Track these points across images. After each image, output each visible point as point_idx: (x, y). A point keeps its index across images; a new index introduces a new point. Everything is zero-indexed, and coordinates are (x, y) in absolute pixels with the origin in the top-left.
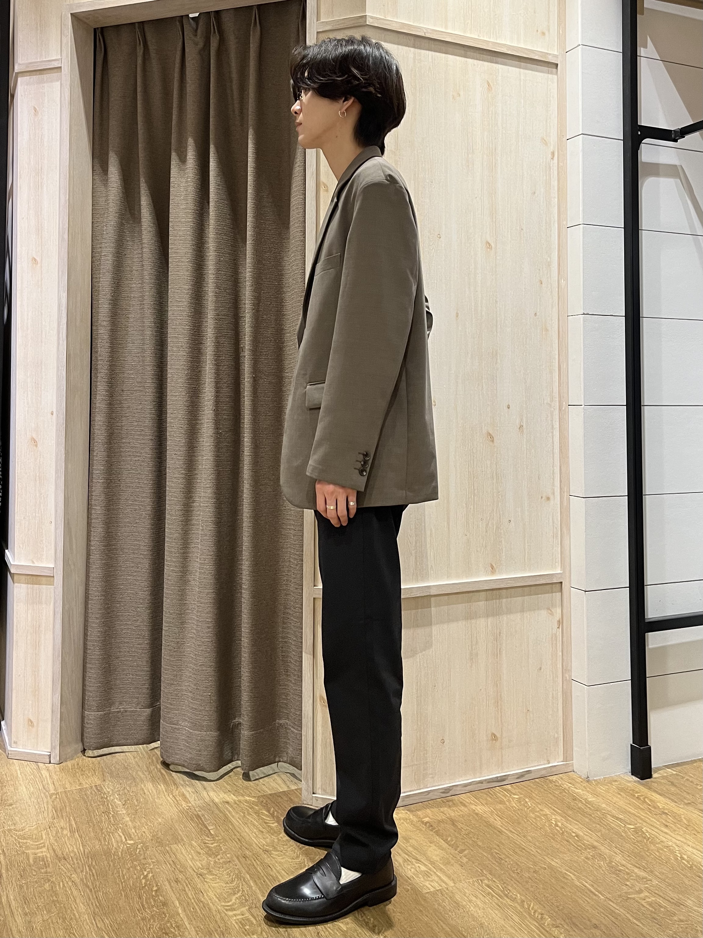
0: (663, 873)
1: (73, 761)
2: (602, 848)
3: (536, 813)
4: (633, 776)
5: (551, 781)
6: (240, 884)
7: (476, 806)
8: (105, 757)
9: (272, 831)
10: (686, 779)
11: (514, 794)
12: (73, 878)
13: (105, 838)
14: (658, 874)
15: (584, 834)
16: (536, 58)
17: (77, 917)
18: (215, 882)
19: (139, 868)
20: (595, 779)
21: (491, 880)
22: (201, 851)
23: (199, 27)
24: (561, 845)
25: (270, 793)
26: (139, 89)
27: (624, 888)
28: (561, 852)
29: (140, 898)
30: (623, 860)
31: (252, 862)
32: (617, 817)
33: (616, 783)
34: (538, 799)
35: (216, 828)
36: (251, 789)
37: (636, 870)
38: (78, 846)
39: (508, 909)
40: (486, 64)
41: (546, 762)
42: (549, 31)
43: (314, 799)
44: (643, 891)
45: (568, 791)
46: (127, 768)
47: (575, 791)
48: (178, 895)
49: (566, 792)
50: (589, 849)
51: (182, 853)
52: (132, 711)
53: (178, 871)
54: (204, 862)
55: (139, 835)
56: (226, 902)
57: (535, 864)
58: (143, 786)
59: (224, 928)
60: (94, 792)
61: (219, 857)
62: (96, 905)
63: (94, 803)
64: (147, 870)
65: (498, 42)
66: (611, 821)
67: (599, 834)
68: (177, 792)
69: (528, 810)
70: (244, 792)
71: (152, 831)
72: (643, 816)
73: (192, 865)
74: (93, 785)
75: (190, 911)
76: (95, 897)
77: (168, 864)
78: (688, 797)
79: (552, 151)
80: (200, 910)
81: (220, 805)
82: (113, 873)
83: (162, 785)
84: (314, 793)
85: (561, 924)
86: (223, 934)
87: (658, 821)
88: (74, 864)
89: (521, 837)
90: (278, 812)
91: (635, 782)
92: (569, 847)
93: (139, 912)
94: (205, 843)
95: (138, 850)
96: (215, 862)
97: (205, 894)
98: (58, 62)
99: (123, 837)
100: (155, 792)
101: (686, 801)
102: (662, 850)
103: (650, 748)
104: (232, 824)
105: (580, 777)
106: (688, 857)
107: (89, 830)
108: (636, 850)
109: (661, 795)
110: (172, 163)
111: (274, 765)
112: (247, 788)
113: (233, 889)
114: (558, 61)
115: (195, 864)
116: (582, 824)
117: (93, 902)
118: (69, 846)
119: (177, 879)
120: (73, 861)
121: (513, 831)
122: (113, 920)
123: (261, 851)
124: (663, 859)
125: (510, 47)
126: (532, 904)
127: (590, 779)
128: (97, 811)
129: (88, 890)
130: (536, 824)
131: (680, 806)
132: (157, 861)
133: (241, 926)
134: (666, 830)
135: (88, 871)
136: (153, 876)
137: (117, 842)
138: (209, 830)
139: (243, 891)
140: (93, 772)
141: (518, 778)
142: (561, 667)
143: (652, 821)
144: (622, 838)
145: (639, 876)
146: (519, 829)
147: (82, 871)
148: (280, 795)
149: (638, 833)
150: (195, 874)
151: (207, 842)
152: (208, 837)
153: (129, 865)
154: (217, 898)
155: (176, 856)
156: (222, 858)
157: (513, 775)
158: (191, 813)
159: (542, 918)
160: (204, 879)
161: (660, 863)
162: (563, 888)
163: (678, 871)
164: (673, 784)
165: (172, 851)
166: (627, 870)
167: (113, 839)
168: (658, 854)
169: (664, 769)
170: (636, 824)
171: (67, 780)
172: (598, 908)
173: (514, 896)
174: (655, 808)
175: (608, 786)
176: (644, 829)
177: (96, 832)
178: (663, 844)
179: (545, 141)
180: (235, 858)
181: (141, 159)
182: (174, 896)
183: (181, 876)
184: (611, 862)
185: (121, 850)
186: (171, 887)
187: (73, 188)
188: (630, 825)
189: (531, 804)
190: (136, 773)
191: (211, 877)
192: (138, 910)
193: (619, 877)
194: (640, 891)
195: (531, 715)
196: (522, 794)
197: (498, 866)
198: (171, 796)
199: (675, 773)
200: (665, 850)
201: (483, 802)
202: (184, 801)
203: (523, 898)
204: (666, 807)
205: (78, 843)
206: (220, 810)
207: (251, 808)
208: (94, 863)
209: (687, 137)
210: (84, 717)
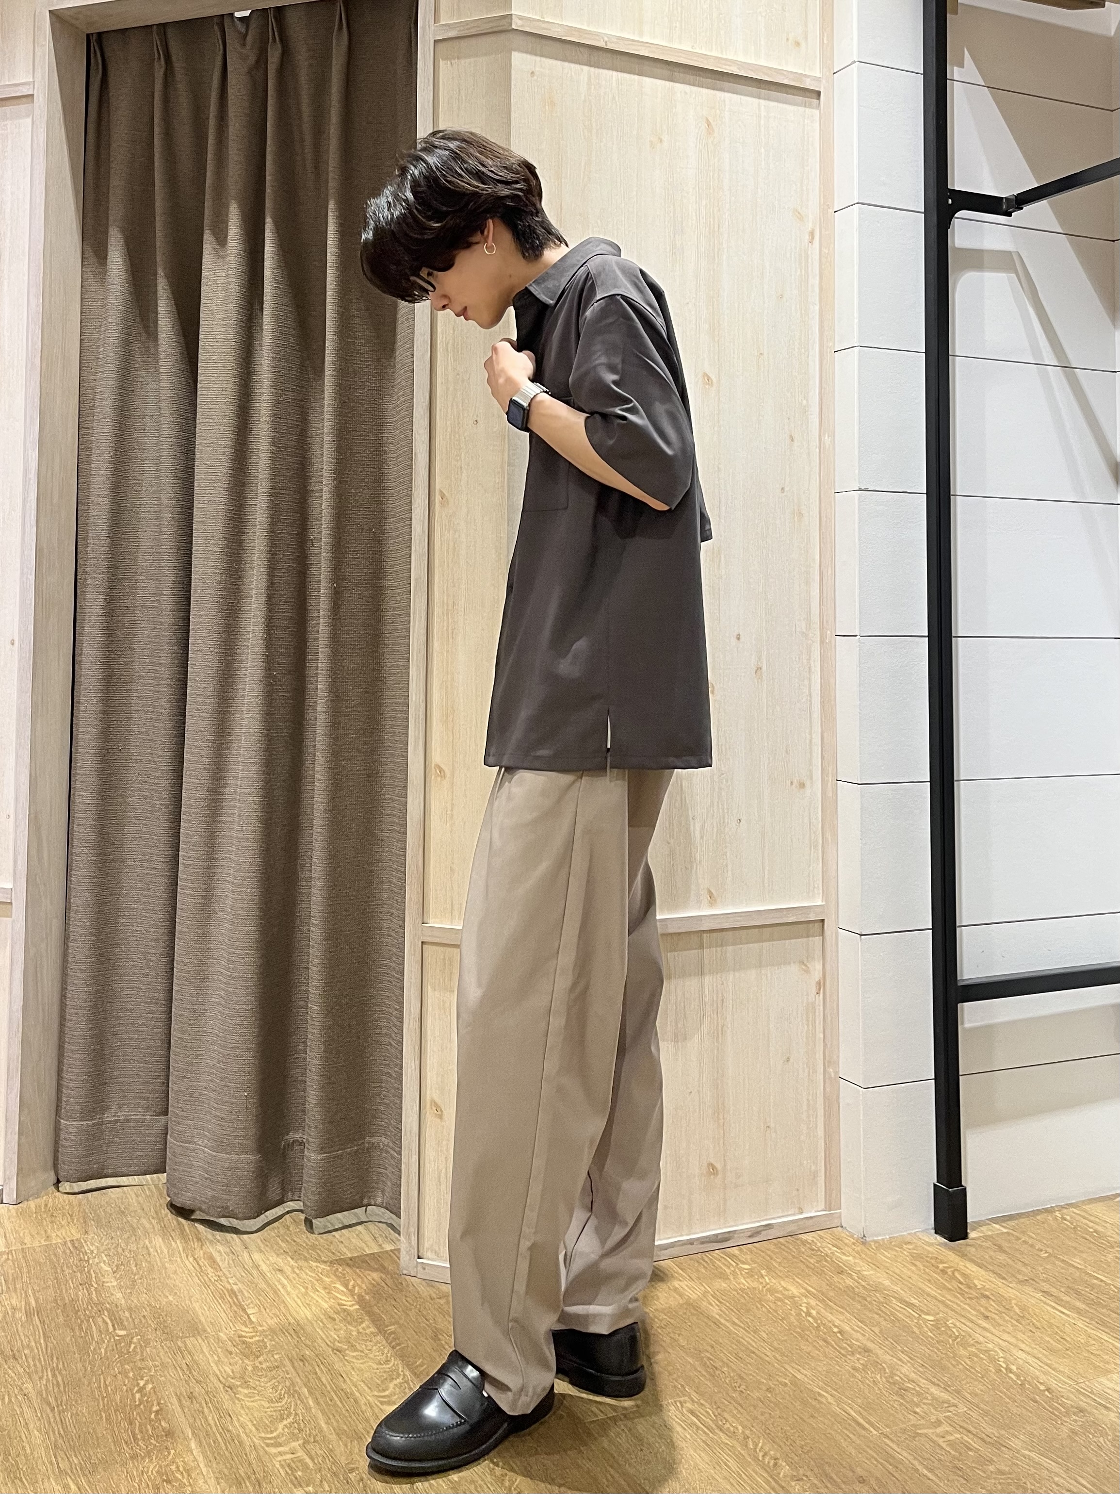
0: (976, 1395)
1: (41, 1201)
2: (880, 1352)
3: (776, 1295)
4: (937, 1235)
5: (804, 1243)
6: (293, 1404)
7: (680, 1280)
8: (90, 1194)
9: (349, 1318)
10: (1023, 1241)
11: (744, 1263)
12: (26, 1388)
13: (81, 1325)
14: (968, 1396)
15: (853, 1329)
16: (785, 82)
17: (28, 1451)
18: (252, 1399)
19: (131, 1374)
20: (876, 1239)
21: (697, 1403)
22: (233, 1349)
23: (250, 32)
24: (814, 1346)
25: (350, 1255)
26: (157, 130)
27: (912, 1417)
28: (812, 1357)
29: (131, 1423)
30: (913, 1371)
31: (313, 1368)
32: (906, 1302)
33: (910, 1247)
34: (780, 1271)
35: (260, 1311)
36: (320, 1250)
37: (933, 1390)
38: (37, 1337)
39: (722, 1449)
40: (704, 91)
41: (797, 1211)
42: (806, 38)
43: (420, 1268)
44: (941, 1422)
45: (831, 1259)
46: (123, 1212)
47: (841, 1258)
48: (192, 1420)
49: (826, 1261)
50: (860, 1353)
51: (202, 1351)
52: (137, 1121)
53: (193, 1380)
54: (237, 1368)
55: (136, 1321)
56: (268, 1432)
57: (770, 1376)
58: (147, 1243)
59: (262, 1475)
60: (68, 1251)
61: (261, 1359)
62: (60, 1434)
63: (67, 1267)
64: (145, 1379)
65: (724, 56)
66: (898, 1308)
67: (877, 1330)
68: (201, 1252)
69: (765, 1289)
70: (308, 1253)
71: (156, 1315)
72: (949, 1300)
73: (218, 1372)
74: (68, 1239)
75: (209, 1445)
76: (58, 1419)
77: (178, 1368)
78: (1024, 1269)
79: (810, 229)
80: (225, 1444)
81: (268, 1275)
82: (90, 1383)
83: (178, 1242)
84: (419, 1258)
85: (807, 1476)
86: (259, 1484)
87: (975, 1309)
88: (29, 1367)
89: (750, 1333)
90: (360, 1287)
91: (940, 1244)
92: (827, 1350)
93: (128, 1446)
94: (240, 1337)
95: (133, 1346)
96: (255, 1368)
97: (235, 1419)
98: (28, 87)
99: (110, 1324)
100: (165, 1251)
101: (1020, 1277)
102: (976, 1356)
103: (965, 1189)
104: (286, 1306)
105: (852, 1237)
106: (1017, 1369)
107: (57, 1313)
108: (935, 1356)
109: (981, 1268)
110: (204, 247)
111: (360, 1211)
112: (313, 1247)
113: (280, 1411)
114: (820, 88)
115: (222, 1370)
116: (849, 1313)
117: (56, 1428)
118: (23, 1337)
119: (191, 1393)
120: (27, 1362)
121: (737, 1321)
122: (85, 1459)
123: (330, 1350)
124: (976, 1371)
125: (742, 65)
126: (761, 1441)
127: (867, 1239)
128: (70, 1282)
129: (49, 1411)
130: (776, 1311)
131: (1010, 1285)
132: (162, 1364)
133: (290, 1472)
134: (987, 1326)
135: (51, 1379)
136: (154, 1388)
137: (100, 1331)
138: (248, 1316)
139: (296, 1414)
140: (69, 1218)
141: (750, 1237)
142: (822, 1057)
143: (964, 1309)
144: (914, 1335)
145: (936, 1399)
146: (748, 1320)
147: (41, 1378)
148: (367, 1258)
149: (939, 1328)
150: (221, 1386)
151: (244, 1334)
152: (246, 1326)
153: (116, 1369)
154: (254, 1425)
155: (192, 1358)
156: (266, 1361)
157: (742, 1231)
158: (221, 1287)
159: (775, 1464)
160: (235, 1394)
161: (973, 1378)
162: (812, 1416)
163: (1001, 1392)
164: (1001, 1249)
165: (186, 1348)
166: (918, 1389)
167: (94, 1327)
168: (969, 1363)
169: (989, 1224)
170: (938, 1314)
171: (27, 1231)
172: (868, 1450)
173: (732, 1429)
174: (970, 1288)
175: (896, 1251)
176: (950, 1322)
177: (68, 1316)
178: (979, 1346)
179: (799, 213)
180: (287, 1363)
181: (158, 239)
182: (183, 1419)
183: (197, 1390)
184: (892, 1375)
185: (105, 1346)
186: (182, 1406)
187: (50, 286)
188: (927, 1314)
189: (769, 1279)
190: (138, 1221)
191: (246, 1391)
192: (126, 1443)
193: (903, 1399)
194: (938, 1423)
195: (774, 1135)
196: (757, 1263)
197: (710, 1380)
198: (191, 1259)
199: (1005, 1230)
200: (982, 1356)
201: (691, 1275)
202: (212, 1267)
203: (747, 1432)
204: (987, 1286)
205: (37, 1333)
206: (269, 1283)
207: (317, 1280)
208: (61, 1366)
209: (1027, 208)
210: (60, 1129)
